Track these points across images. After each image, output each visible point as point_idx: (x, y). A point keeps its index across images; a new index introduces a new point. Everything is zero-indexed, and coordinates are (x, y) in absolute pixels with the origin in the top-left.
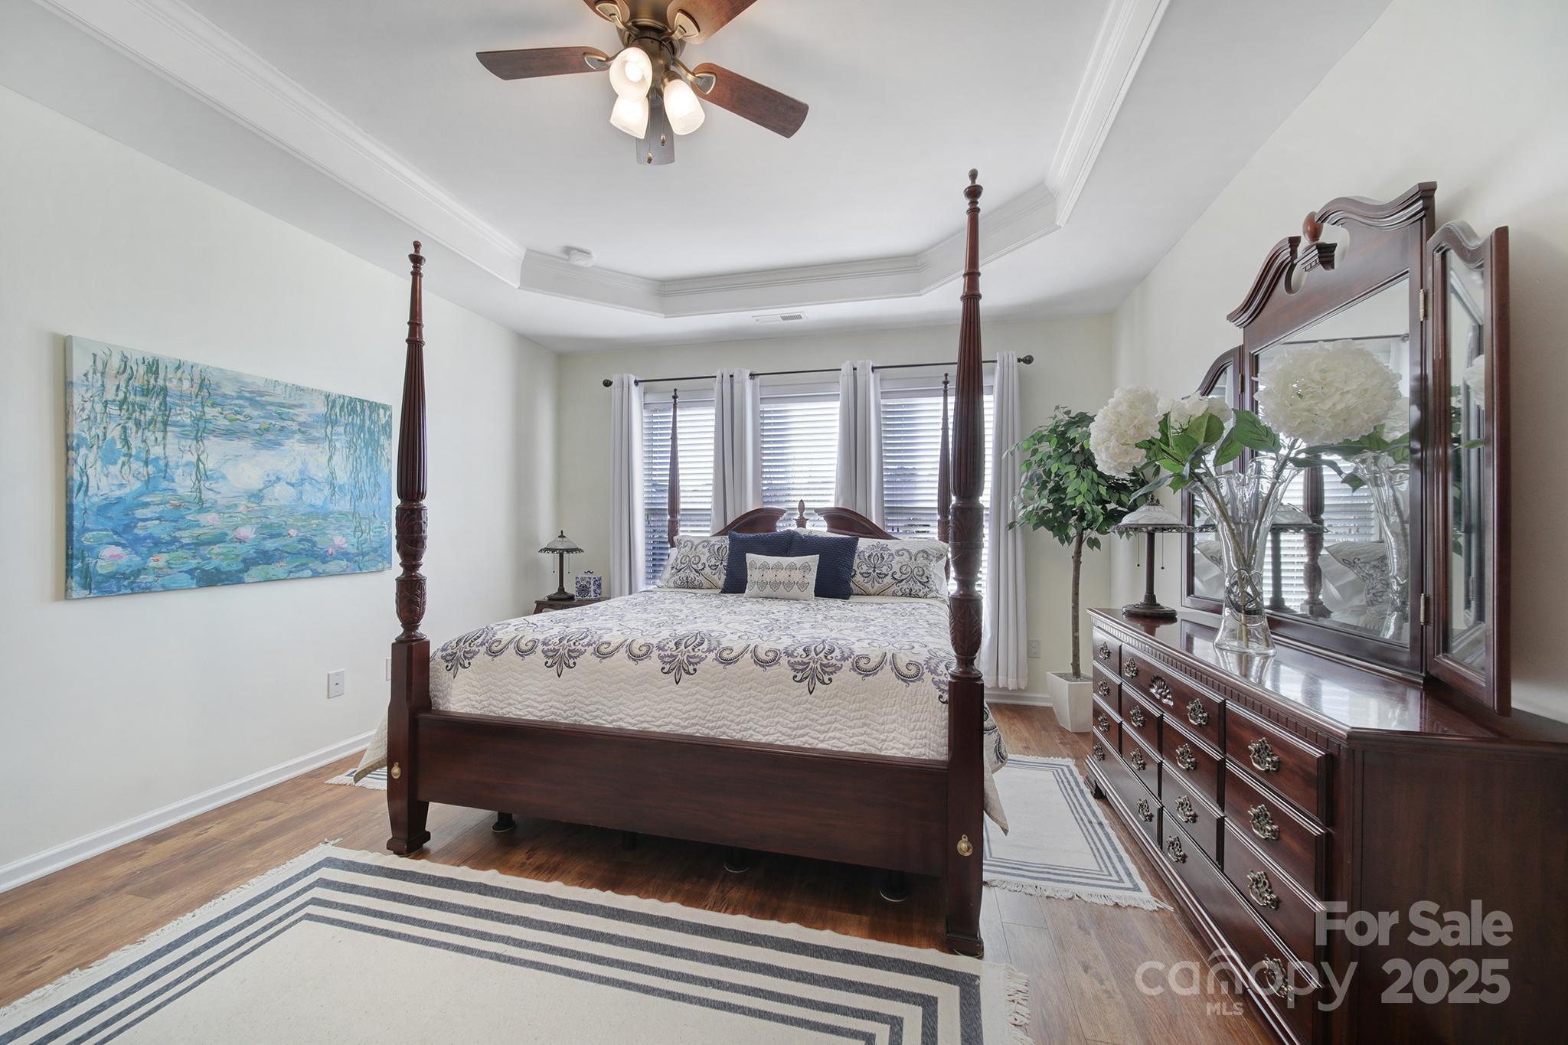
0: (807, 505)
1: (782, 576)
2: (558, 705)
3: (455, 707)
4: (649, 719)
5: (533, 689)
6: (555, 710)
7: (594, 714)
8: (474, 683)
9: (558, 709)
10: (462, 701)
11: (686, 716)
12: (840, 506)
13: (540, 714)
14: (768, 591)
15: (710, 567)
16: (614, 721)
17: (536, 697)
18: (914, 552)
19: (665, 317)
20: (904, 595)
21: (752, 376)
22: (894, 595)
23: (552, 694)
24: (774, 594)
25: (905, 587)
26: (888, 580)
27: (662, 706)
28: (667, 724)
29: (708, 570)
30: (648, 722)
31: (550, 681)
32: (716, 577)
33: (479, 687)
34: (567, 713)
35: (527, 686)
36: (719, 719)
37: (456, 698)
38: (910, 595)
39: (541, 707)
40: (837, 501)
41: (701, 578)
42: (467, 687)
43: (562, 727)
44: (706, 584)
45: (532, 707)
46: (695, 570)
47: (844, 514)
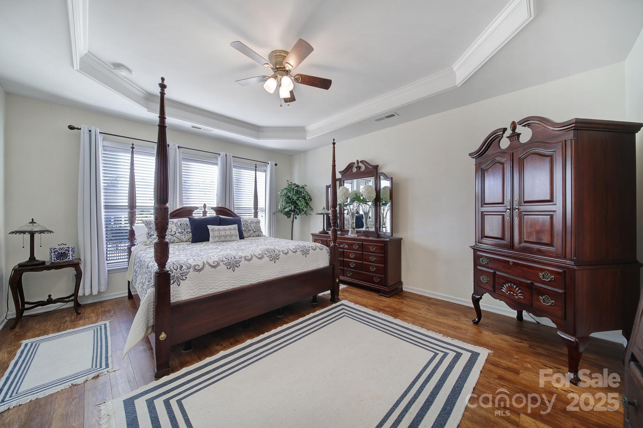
0: (207, 206)
1: (228, 233)
2: (234, 282)
3: (184, 298)
4: (268, 276)
5: (223, 279)
6: (233, 284)
7: (249, 281)
8: (191, 285)
9: (234, 283)
10: (187, 294)
11: (278, 272)
12: (220, 206)
13: (227, 287)
14: (223, 239)
15: (179, 233)
16: (256, 281)
17: (225, 281)
18: (255, 222)
19: (147, 111)
20: (256, 236)
21: (179, 147)
22: (253, 236)
23: (232, 279)
24: (225, 240)
25: (257, 233)
26: (252, 231)
27: (272, 271)
28: (274, 276)
29: (178, 234)
30: (268, 277)
31: (230, 274)
32: (183, 237)
33: (193, 286)
34: (238, 284)
35: (220, 278)
36: (286, 270)
37: (184, 294)
38: (258, 236)
39: (227, 285)
40: (218, 204)
41: (174, 238)
42: (187, 288)
43: (246, 287)
44: (177, 240)
45: (224, 286)
46: (171, 235)
47: (221, 209)
